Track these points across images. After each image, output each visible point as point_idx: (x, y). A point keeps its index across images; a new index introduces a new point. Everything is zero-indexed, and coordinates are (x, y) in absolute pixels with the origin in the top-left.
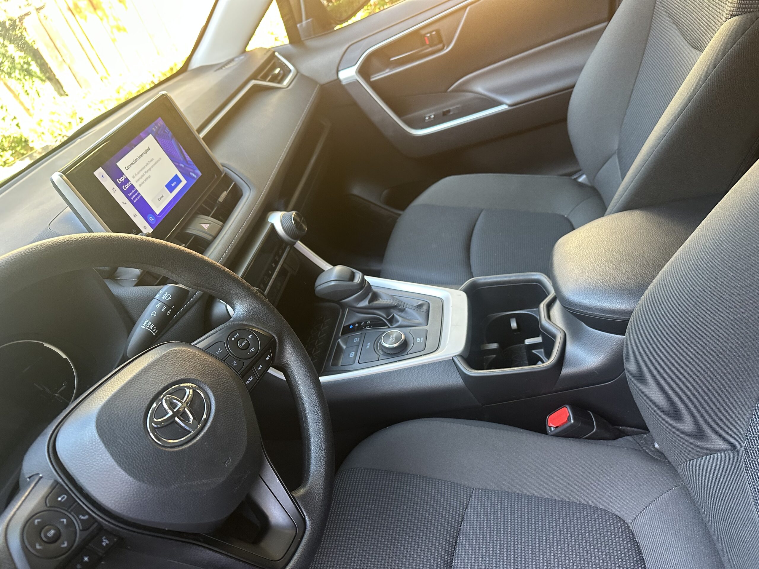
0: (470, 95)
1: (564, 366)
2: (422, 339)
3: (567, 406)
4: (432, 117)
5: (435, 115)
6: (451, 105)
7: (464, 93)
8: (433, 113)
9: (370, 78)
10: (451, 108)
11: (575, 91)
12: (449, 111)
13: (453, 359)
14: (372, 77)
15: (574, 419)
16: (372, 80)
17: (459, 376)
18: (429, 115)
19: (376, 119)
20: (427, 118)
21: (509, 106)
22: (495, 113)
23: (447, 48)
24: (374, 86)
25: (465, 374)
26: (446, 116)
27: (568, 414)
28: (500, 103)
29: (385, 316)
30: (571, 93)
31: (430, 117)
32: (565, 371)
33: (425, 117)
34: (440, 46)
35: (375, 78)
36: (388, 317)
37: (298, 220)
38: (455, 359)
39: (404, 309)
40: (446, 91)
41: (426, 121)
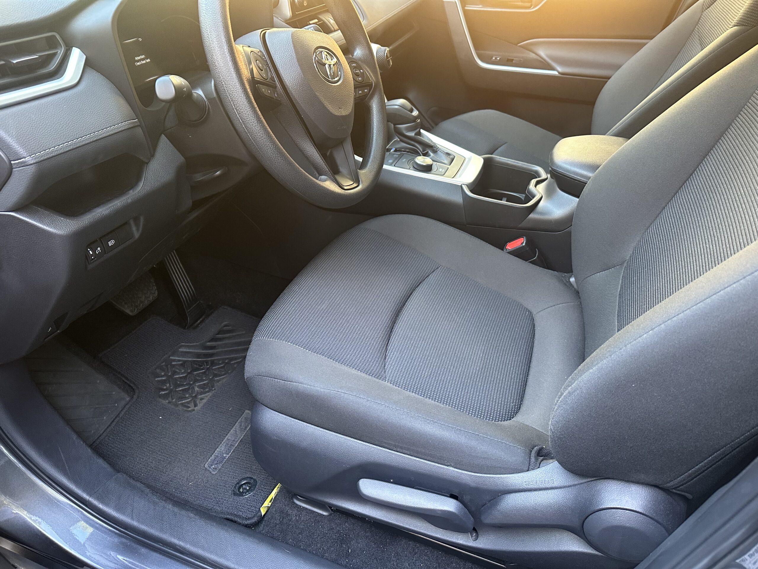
0: (533, 56)
1: (533, 212)
2: (443, 170)
3: (525, 237)
4: (498, 59)
5: (500, 59)
6: (516, 55)
7: (528, 52)
8: (500, 57)
9: (465, 7)
10: (515, 59)
11: (610, 82)
12: (512, 60)
13: (461, 186)
14: (467, 6)
15: (526, 243)
16: (466, 8)
17: (461, 196)
18: (495, 57)
19: (456, 39)
20: (494, 58)
21: (559, 73)
22: (546, 74)
23: (533, 8)
24: (465, 12)
25: (467, 195)
26: (509, 62)
27: (523, 241)
28: (553, 69)
29: (421, 150)
30: (607, 81)
31: (496, 58)
32: (532, 216)
33: (493, 57)
34: (529, 4)
35: (468, 8)
36: (423, 151)
37: (389, 55)
38: (463, 186)
39: (437, 151)
40: (516, 45)
41: (492, 60)
